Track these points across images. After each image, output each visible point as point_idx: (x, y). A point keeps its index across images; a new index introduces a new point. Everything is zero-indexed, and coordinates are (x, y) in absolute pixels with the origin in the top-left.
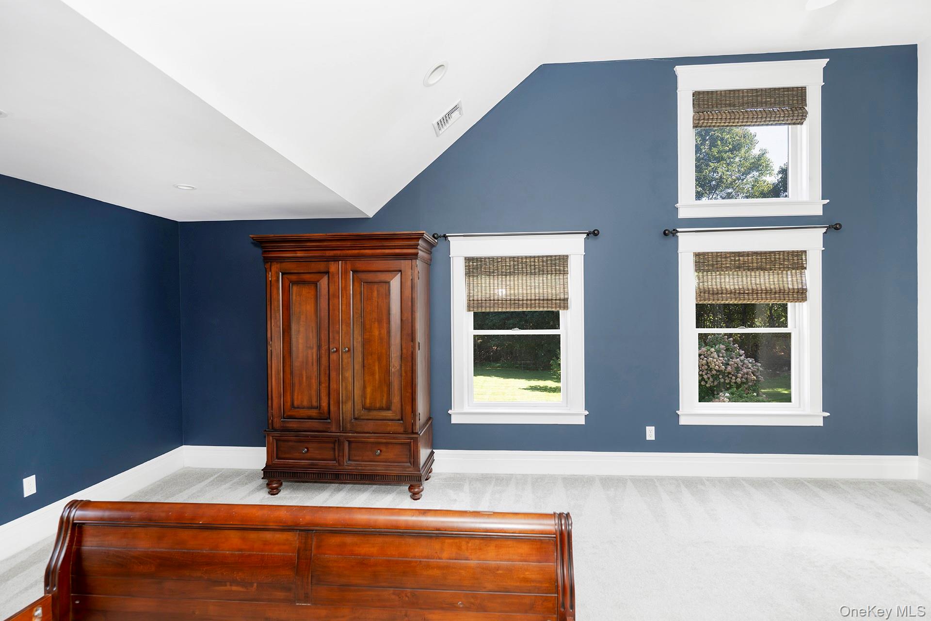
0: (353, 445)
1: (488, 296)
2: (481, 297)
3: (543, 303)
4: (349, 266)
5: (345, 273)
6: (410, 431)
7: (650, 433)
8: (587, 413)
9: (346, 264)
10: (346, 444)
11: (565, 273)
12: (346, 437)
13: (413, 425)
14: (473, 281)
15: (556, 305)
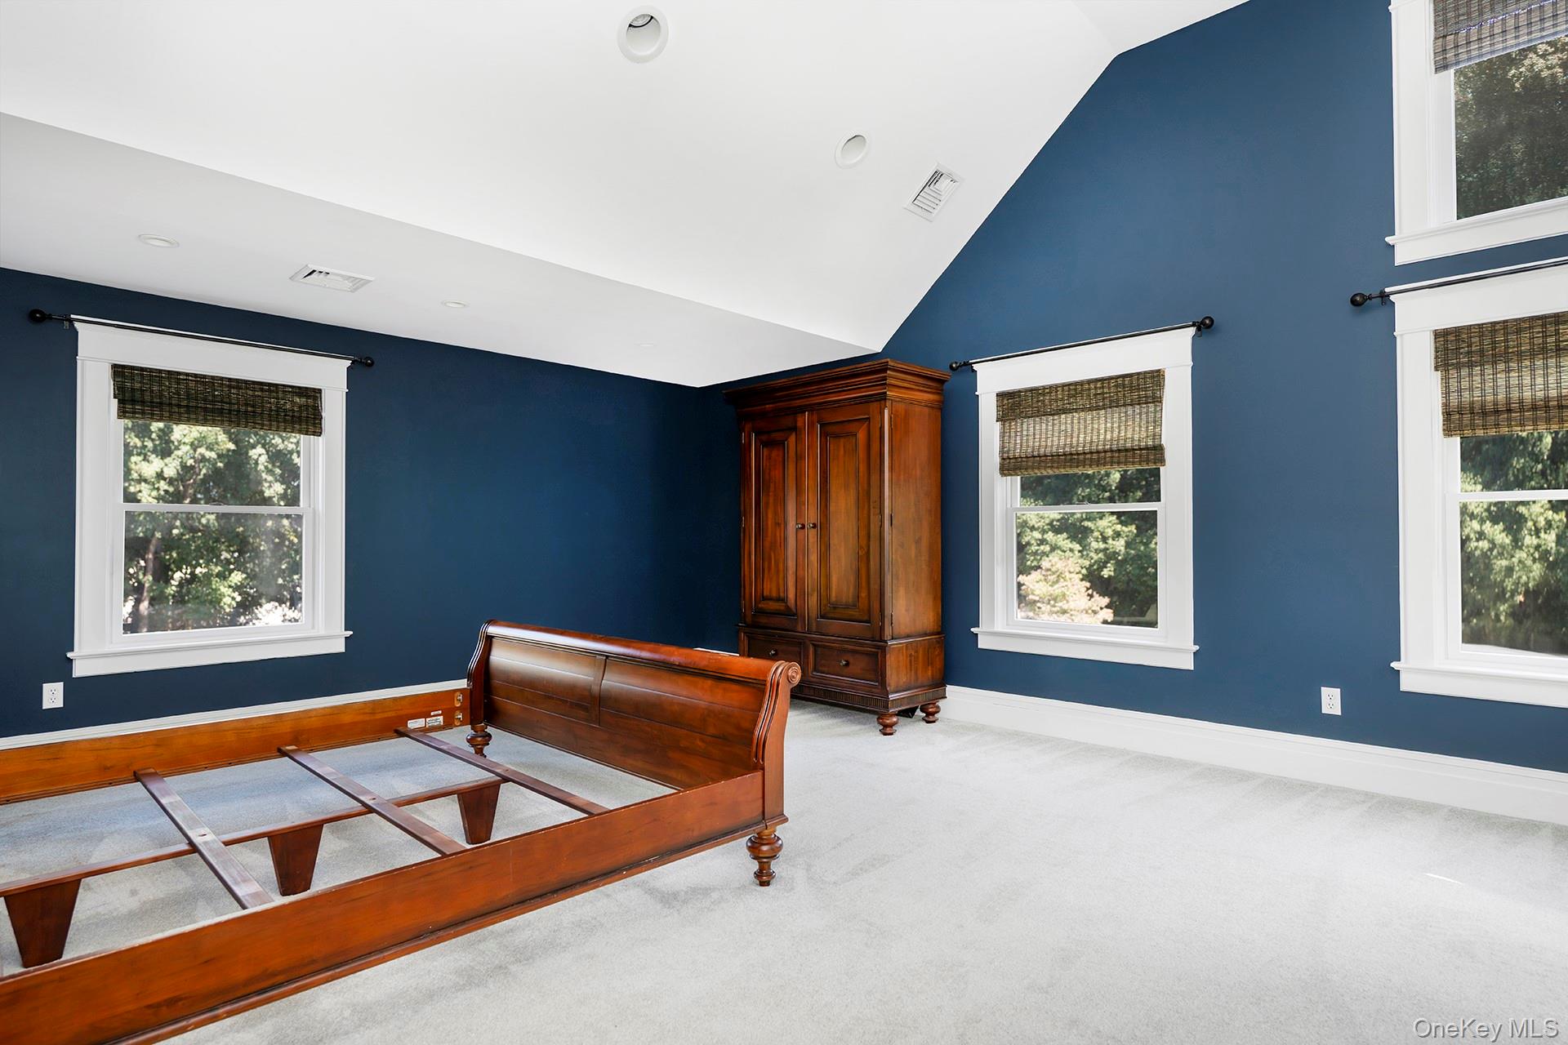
0: (819, 650)
1: (1030, 450)
2: (1020, 452)
3: (1119, 457)
4: (815, 418)
5: (812, 425)
6: (878, 638)
7: (1331, 701)
8: (1197, 648)
9: (812, 414)
10: (811, 649)
11: (1157, 400)
12: (811, 640)
13: (882, 629)
14: (1010, 429)
15: (1140, 458)
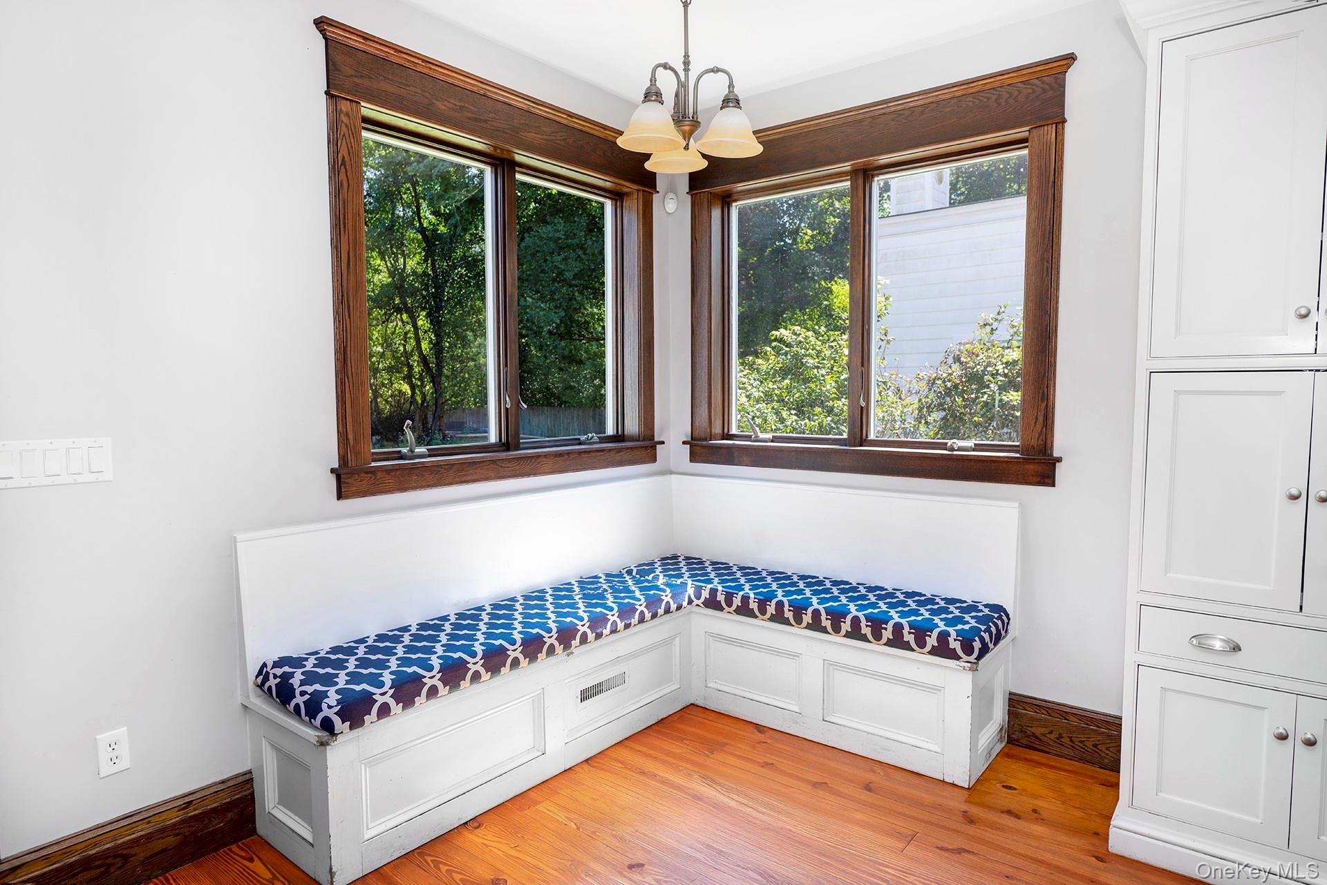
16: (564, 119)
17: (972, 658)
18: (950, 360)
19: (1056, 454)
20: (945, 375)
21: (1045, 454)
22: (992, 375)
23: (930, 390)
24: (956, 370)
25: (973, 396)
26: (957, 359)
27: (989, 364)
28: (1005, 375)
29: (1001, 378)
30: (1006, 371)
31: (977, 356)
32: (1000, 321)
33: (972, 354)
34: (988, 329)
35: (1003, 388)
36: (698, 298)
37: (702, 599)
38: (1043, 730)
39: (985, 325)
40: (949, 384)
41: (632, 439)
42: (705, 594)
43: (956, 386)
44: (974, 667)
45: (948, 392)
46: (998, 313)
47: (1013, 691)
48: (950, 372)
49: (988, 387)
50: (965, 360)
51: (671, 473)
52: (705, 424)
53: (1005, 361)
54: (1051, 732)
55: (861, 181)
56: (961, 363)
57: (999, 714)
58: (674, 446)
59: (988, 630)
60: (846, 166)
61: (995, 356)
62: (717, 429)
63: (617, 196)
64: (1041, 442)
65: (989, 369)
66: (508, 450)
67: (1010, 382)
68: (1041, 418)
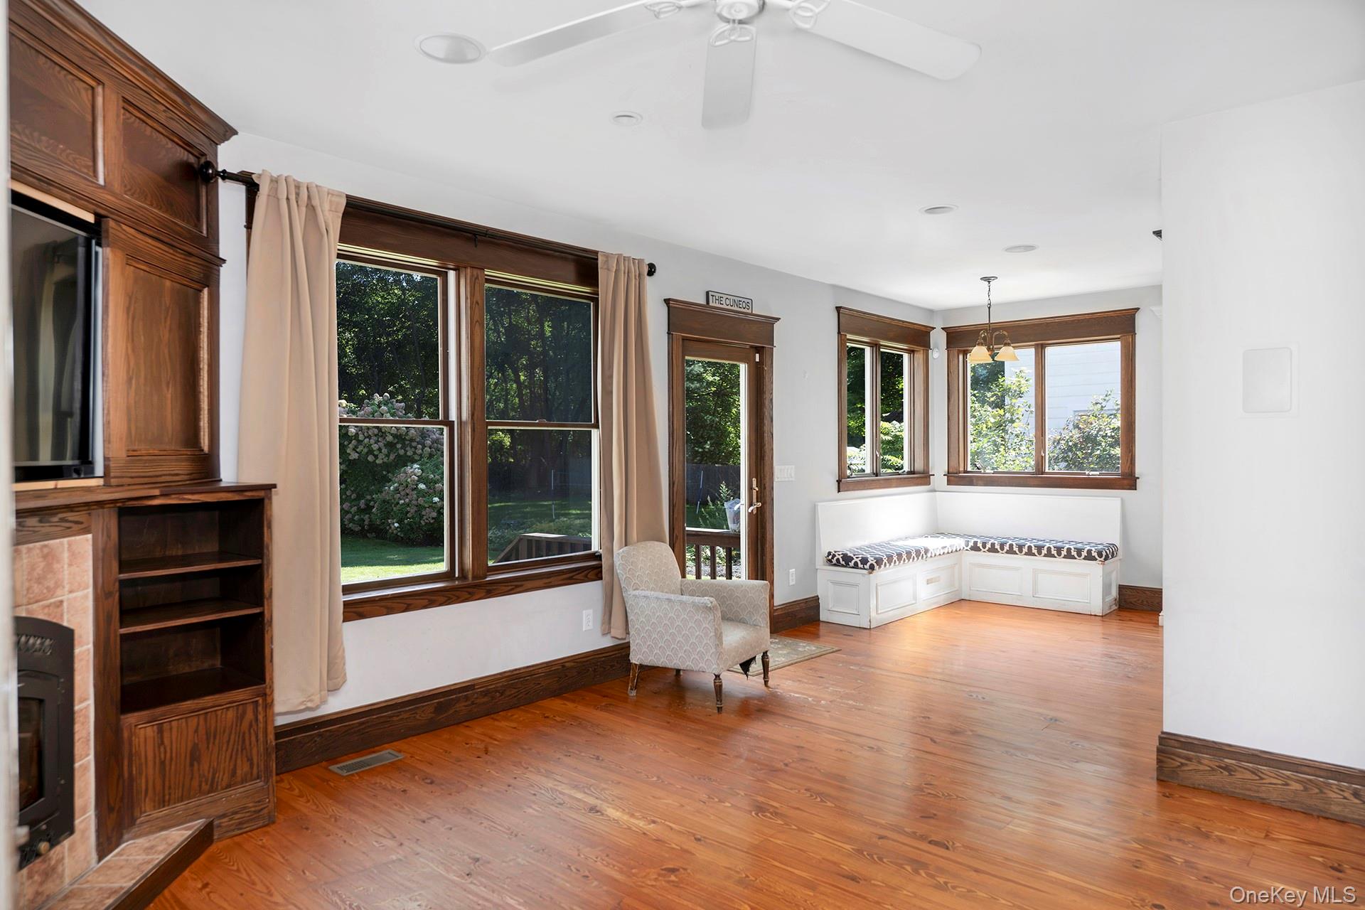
16: (901, 324)
17: (1102, 559)
18: (1071, 427)
19: (1136, 476)
20: (1068, 437)
21: (1132, 475)
22: (1103, 437)
23: (1055, 447)
24: (1076, 434)
25: (1089, 451)
26: (1076, 427)
27: (1100, 430)
28: (1112, 437)
29: (1109, 439)
30: (1113, 434)
31: (1091, 424)
32: (1108, 401)
33: (1086, 423)
34: (1099, 406)
35: (1112, 446)
36: (952, 402)
37: (970, 547)
38: (1135, 600)
39: (1097, 403)
40: (1070, 444)
41: (919, 473)
42: (971, 544)
43: (1075, 445)
44: (1103, 562)
45: (1070, 449)
46: (1106, 396)
47: (1121, 584)
48: (1071, 434)
49: (1100, 445)
50: (1082, 427)
51: (936, 491)
52: (956, 466)
53: (1112, 427)
54: (1138, 600)
55: (1040, 350)
56: (1080, 429)
57: (1114, 592)
58: (939, 477)
59: (1108, 549)
60: (1033, 343)
61: (1105, 424)
62: (962, 469)
63: (911, 352)
64: (1130, 470)
65: (1100, 433)
66: (877, 476)
67: (1116, 441)
68: (1129, 460)
